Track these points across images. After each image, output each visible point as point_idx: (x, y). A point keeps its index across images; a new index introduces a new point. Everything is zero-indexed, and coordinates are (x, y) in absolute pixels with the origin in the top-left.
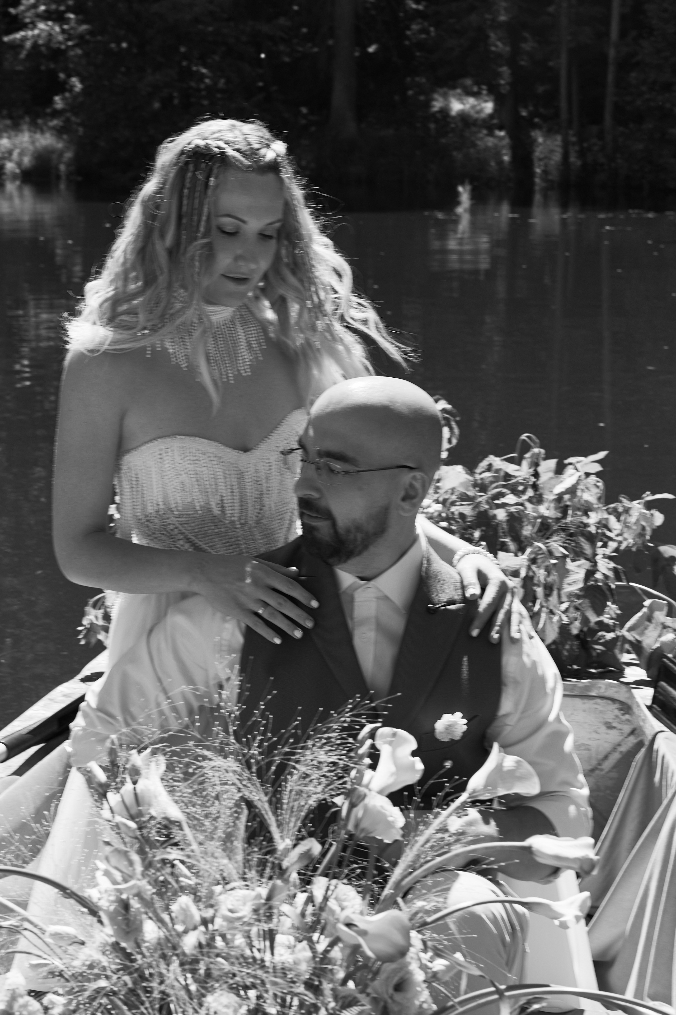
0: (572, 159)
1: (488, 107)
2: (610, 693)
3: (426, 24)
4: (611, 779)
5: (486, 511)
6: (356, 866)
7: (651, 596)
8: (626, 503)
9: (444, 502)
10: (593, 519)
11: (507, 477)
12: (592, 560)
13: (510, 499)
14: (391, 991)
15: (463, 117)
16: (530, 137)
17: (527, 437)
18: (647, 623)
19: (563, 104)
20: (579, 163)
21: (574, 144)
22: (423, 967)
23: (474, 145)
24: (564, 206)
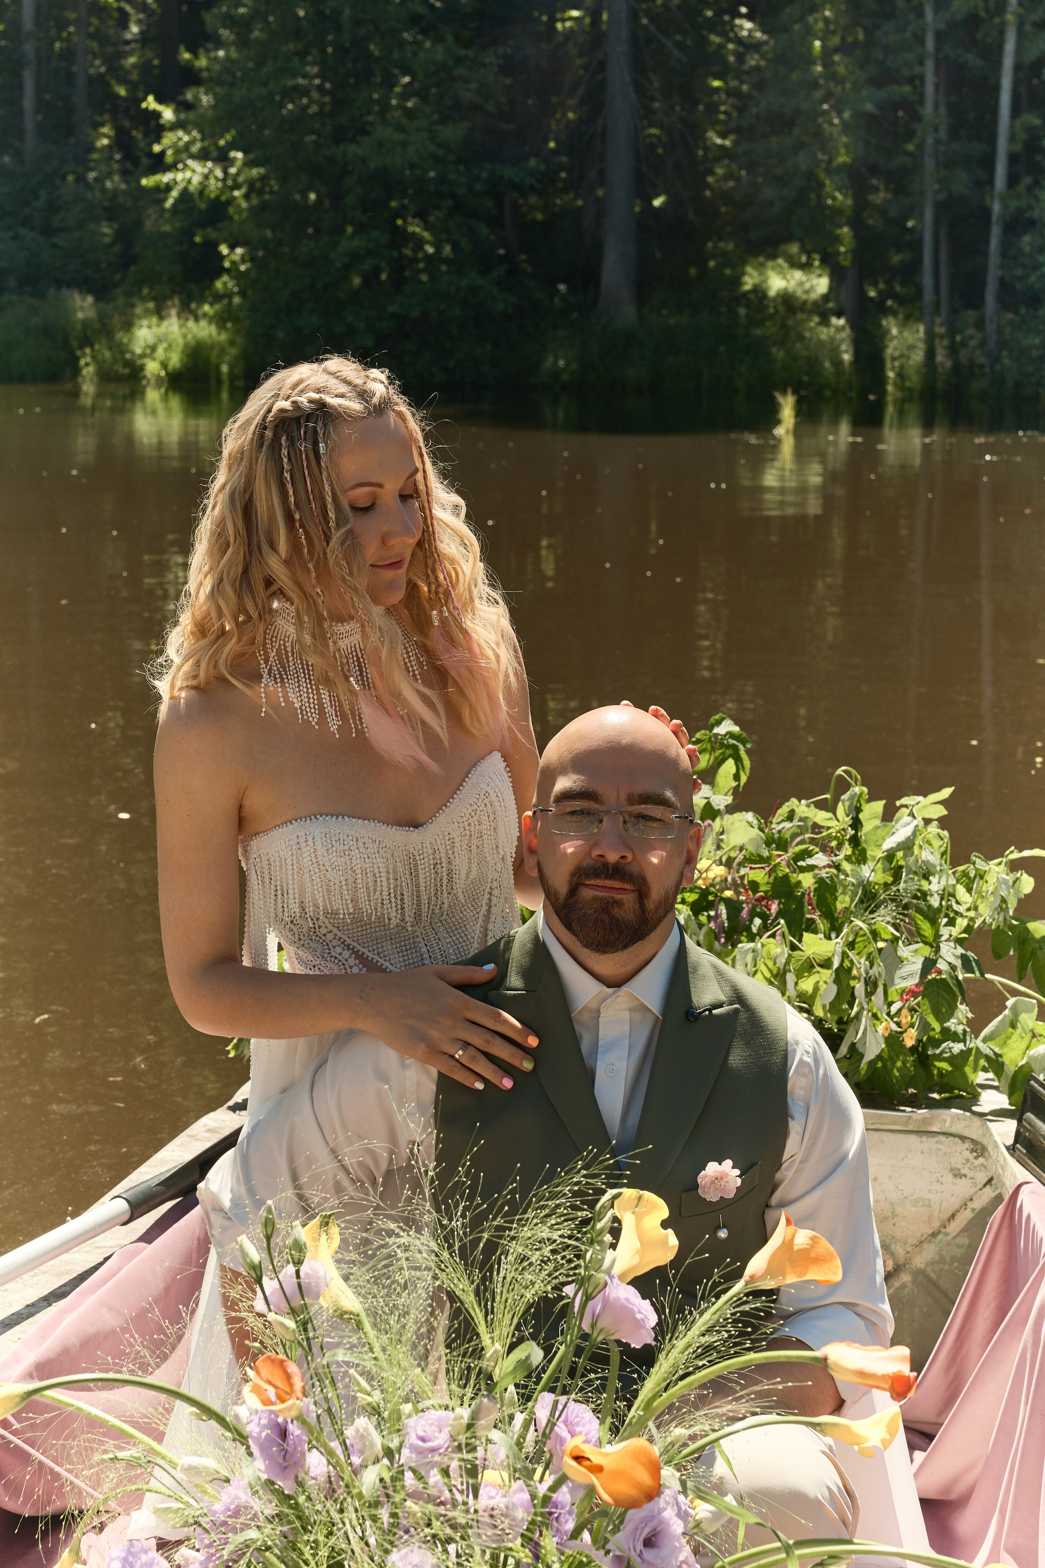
0: (940, 357)
1: (821, 284)
2: (957, 1128)
3: (734, 166)
4: (958, 1246)
5: (786, 876)
6: (593, 1376)
7: (1015, 993)
8: (980, 864)
9: (729, 863)
10: (935, 885)
11: (816, 828)
12: (935, 944)
13: (820, 859)
14: (640, 1546)
15: (786, 299)
16: (880, 326)
17: (844, 771)
18: (1010, 1030)
19: (927, 281)
20: (949, 364)
21: (942, 337)
22: (683, 1515)
23: (801, 338)
24: (928, 425)
